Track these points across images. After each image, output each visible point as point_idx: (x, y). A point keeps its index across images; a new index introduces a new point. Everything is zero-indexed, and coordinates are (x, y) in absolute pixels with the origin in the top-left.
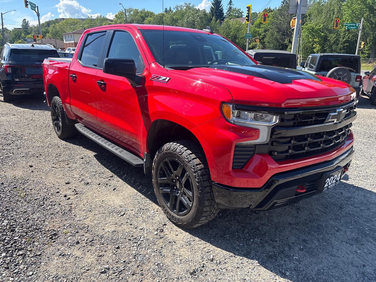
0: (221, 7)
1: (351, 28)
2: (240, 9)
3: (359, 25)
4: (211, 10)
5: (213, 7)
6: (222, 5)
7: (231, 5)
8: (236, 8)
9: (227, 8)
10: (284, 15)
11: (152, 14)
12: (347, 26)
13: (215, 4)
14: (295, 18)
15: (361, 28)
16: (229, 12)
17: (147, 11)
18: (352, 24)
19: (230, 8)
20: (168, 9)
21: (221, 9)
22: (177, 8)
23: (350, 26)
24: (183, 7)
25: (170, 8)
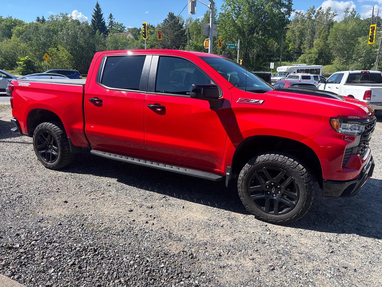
0: (103, 21)
1: (232, 47)
2: (122, 24)
3: (237, 45)
4: (92, 23)
5: (94, 19)
6: (103, 19)
7: (112, 18)
8: (117, 23)
9: (108, 22)
10: (167, 33)
11: (21, 23)
12: (228, 46)
13: (96, 17)
14: (208, 40)
15: (238, 48)
16: (111, 26)
17: (15, 20)
18: (231, 44)
19: (111, 22)
20: (41, 18)
21: (103, 22)
22: (52, 17)
23: (231, 46)
24: (60, 17)
25: (43, 18)
